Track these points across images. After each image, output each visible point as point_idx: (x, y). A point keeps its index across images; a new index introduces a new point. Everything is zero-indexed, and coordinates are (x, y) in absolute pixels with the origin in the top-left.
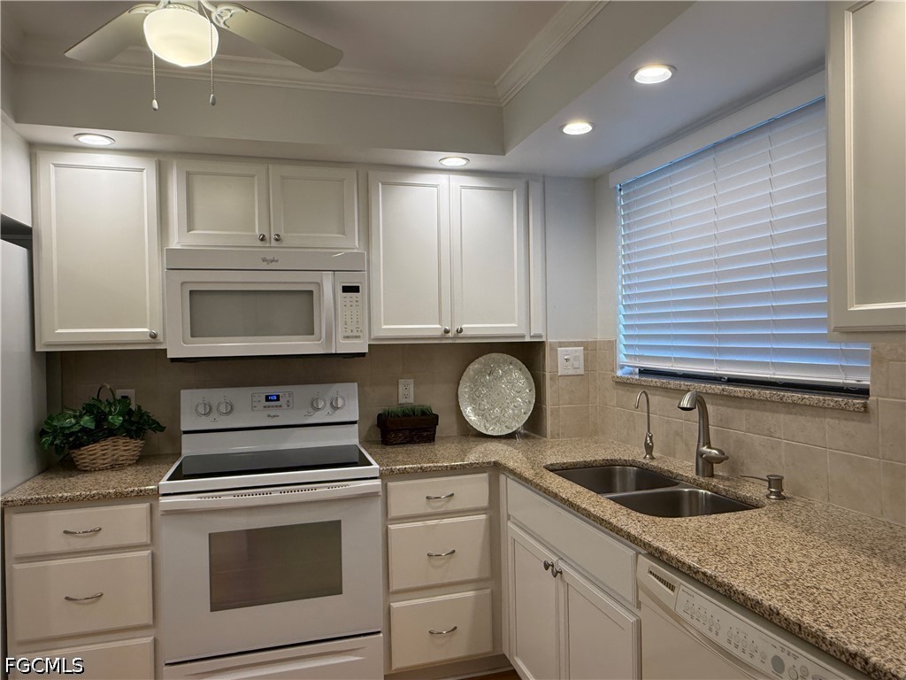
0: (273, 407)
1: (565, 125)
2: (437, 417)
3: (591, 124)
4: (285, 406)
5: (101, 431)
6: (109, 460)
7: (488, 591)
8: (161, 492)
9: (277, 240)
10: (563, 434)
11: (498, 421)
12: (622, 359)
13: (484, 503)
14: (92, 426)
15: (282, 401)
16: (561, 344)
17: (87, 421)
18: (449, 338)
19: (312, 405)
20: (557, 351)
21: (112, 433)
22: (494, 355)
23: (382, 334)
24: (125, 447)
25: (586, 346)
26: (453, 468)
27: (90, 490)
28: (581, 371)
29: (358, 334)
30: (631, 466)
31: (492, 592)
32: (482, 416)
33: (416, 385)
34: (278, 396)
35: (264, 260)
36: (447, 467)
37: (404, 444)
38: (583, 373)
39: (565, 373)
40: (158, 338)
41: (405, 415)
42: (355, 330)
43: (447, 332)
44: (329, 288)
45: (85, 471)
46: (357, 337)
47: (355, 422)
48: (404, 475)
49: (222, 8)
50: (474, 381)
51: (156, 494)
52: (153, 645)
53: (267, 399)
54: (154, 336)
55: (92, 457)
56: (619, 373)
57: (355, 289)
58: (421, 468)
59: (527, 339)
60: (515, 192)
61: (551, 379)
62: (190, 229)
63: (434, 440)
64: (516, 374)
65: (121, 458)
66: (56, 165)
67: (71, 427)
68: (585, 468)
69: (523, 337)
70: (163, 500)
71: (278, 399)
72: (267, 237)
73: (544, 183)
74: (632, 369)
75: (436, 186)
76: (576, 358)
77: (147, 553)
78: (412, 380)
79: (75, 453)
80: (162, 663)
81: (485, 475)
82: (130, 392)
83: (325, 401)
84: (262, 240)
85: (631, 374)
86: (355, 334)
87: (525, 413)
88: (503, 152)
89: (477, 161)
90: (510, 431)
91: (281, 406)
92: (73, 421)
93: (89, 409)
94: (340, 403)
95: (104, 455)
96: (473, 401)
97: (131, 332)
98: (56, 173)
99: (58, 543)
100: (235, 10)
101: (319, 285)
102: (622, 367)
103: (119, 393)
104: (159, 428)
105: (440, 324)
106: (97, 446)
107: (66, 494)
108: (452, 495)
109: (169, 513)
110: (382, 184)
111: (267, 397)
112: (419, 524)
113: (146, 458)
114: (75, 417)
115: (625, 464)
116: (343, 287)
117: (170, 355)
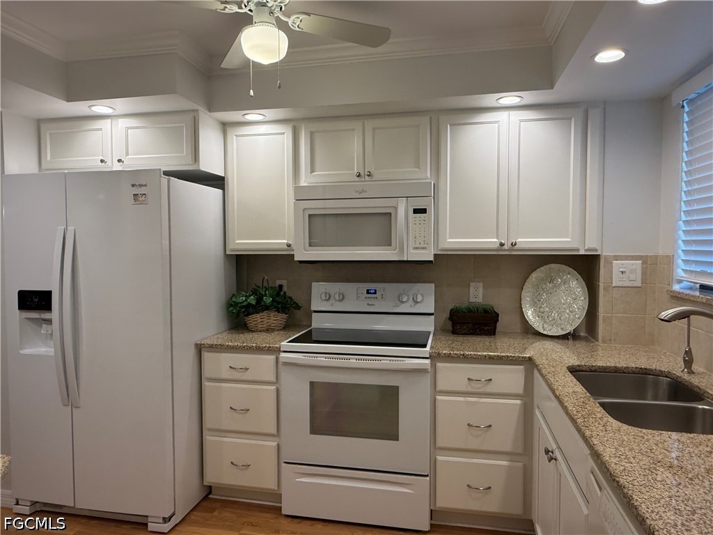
0: (371, 298)
1: (596, 54)
2: (498, 315)
3: (624, 50)
4: (380, 297)
5: (259, 307)
6: (265, 325)
7: (520, 465)
8: (282, 349)
9: (369, 176)
10: (615, 340)
11: (554, 323)
12: (680, 273)
13: (520, 391)
14: (254, 302)
15: (378, 294)
16: (617, 258)
17: (252, 300)
18: (505, 250)
19: (399, 300)
20: (611, 263)
21: (267, 308)
22: (553, 266)
23: (447, 246)
24: (275, 318)
25: (644, 259)
26: (491, 357)
27: (244, 343)
28: (639, 284)
29: (424, 246)
30: (666, 377)
31: (524, 465)
32: (542, 317)
33: (484, 288)
34: (375, 290)
35: (357, 192)
36: (485, 356)
37: (468, 334)
38: (639, 285)
39: (620, 284)
40: (292, 246)
41: (470, 311)
42: (422, 243)
43: (502, 245)
44: (402, 210)
45: (252, 331)
46: (423, 248)
47: (432, 314)
48: (449, 358)
49: (293, 18)
50: (537, 287)
51: (278, 350)
52: (277, 448)
53: (368, 292)
54: (289, 245)
55: (256, 322)
56: (676, 287)
57: (424, 211)
58: (463, 355)
59: (582, 252)
60: (573, 120)
61: (604, 289)
62: (312, 172)
63: (494, 334)
64: (574, 284)
65: (273, 325)
66: (236, 136)
67: (242, 302)
68: (616, 372)
69: (578, 250)
70: (283, 355)
71: (375, 293)
72: (362, 173)
73: (604, 109)
74: (692, 284)
75: (495, 122)
76: (633, 271)
77: (274, 388)
78: (481, 284)
79: (247, 319)
80: (282, 462)
81: (522, 367)
82: (284, 283)
83: (408, 296)
84: (358, 176)
85: (691, 288)
86: (422, 246)
87: (579, 318)
88: (550, 85)
89: (529, 97)
90: (564, 333)
91: (377, 298)
92: (244, 298)
93: (255, 292)
94: (419, 298)
95: (262, 322)
96: (535, 303)
97: (274, 242)
98: (237, 140)
99: (226, 374)
100: (302, 17)
101: (396, 208)
102: (680, 282)
103: (278, 282)
104: (298, 307)
105: (497, 238)
106: (258, 316)
107: (230, 344)
108: (491, 380)
109: (286, 364)
110: (450, 125)
111: (368, 291)
112: (462, 399)
113: (287, 327)
114: (246, 296)
115: (660, 374)
116: (414, 209)
117: (296, 259)
